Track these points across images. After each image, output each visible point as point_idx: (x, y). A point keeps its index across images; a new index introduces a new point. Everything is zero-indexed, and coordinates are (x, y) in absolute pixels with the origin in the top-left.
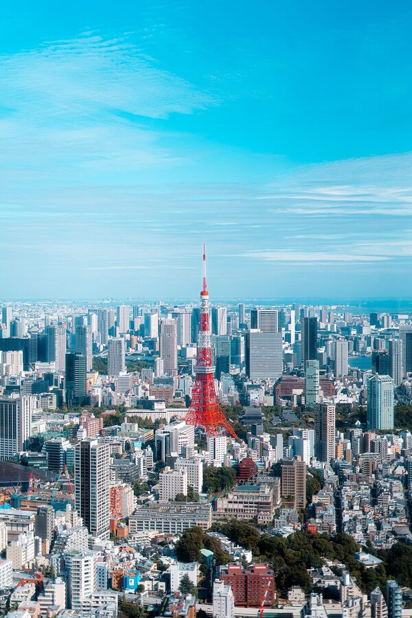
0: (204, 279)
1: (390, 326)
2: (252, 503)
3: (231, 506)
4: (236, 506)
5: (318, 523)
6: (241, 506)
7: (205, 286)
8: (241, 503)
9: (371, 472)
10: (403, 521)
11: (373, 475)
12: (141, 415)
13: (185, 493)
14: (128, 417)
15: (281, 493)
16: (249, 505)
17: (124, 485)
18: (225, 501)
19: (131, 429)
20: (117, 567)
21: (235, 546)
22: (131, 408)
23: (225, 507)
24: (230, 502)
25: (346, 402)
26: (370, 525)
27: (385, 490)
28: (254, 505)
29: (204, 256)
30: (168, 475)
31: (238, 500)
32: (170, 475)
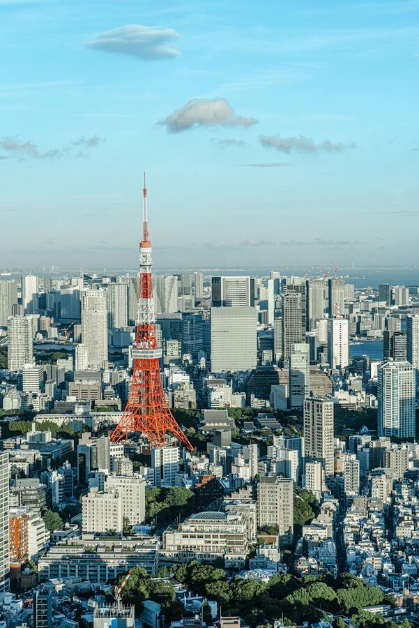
0: (145, 224)
1: (407, 302)
2: (216, 537)
3: (186, 542)
4: (193, 542)
5: (311, 564)
6: (201, 542)
7: (146, 235)
8: (201, 536)
11: (389, 500)
12: (55, 421)
14: (37, 423)
15: (258, 523)
16: (212, 539)
17: (31, 514)
18: (178, 536)
19: (41, 440)
21: (192, 596)
22: (42, 412)
23: (177, 543)
24: (185, 536)
25: (347, 402)
27: (406, 518)
28: (219, 539)
29: (145, 191)
30: (95, 499)
31: (197, 534)
32: (99, 499)
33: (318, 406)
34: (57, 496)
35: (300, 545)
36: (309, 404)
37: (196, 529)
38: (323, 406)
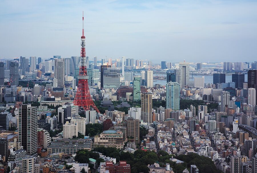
0: (83, 30)
2: (113, 139)
3: (101, 141)
4: (104, 141)
5: (147, 149)
6: (107, 141)
7: (83, 34)
8: (107, 139)
9: (171, 127)
10: (190, 147)
11: (173, 129)
13: (77, 135)
15: (127, 135)
16: (111, 140)
17: (44, 130)
18: (99, 139)
19: (44, 109)
20: (45, 166)
23: (99, 141)
24: (101, 139)
25: (154, 98)
26: (174, 149)
27: (180, 134)
28: (114, 140)
29: (83, 18)
30: (68, 126)
31: (106, 138)
32: (69, 126)
33: (146, 96)
34: (52, 127)
35: (142, 143)
36: (143, 95)
37: (105, 136)
38: (148, 95)
